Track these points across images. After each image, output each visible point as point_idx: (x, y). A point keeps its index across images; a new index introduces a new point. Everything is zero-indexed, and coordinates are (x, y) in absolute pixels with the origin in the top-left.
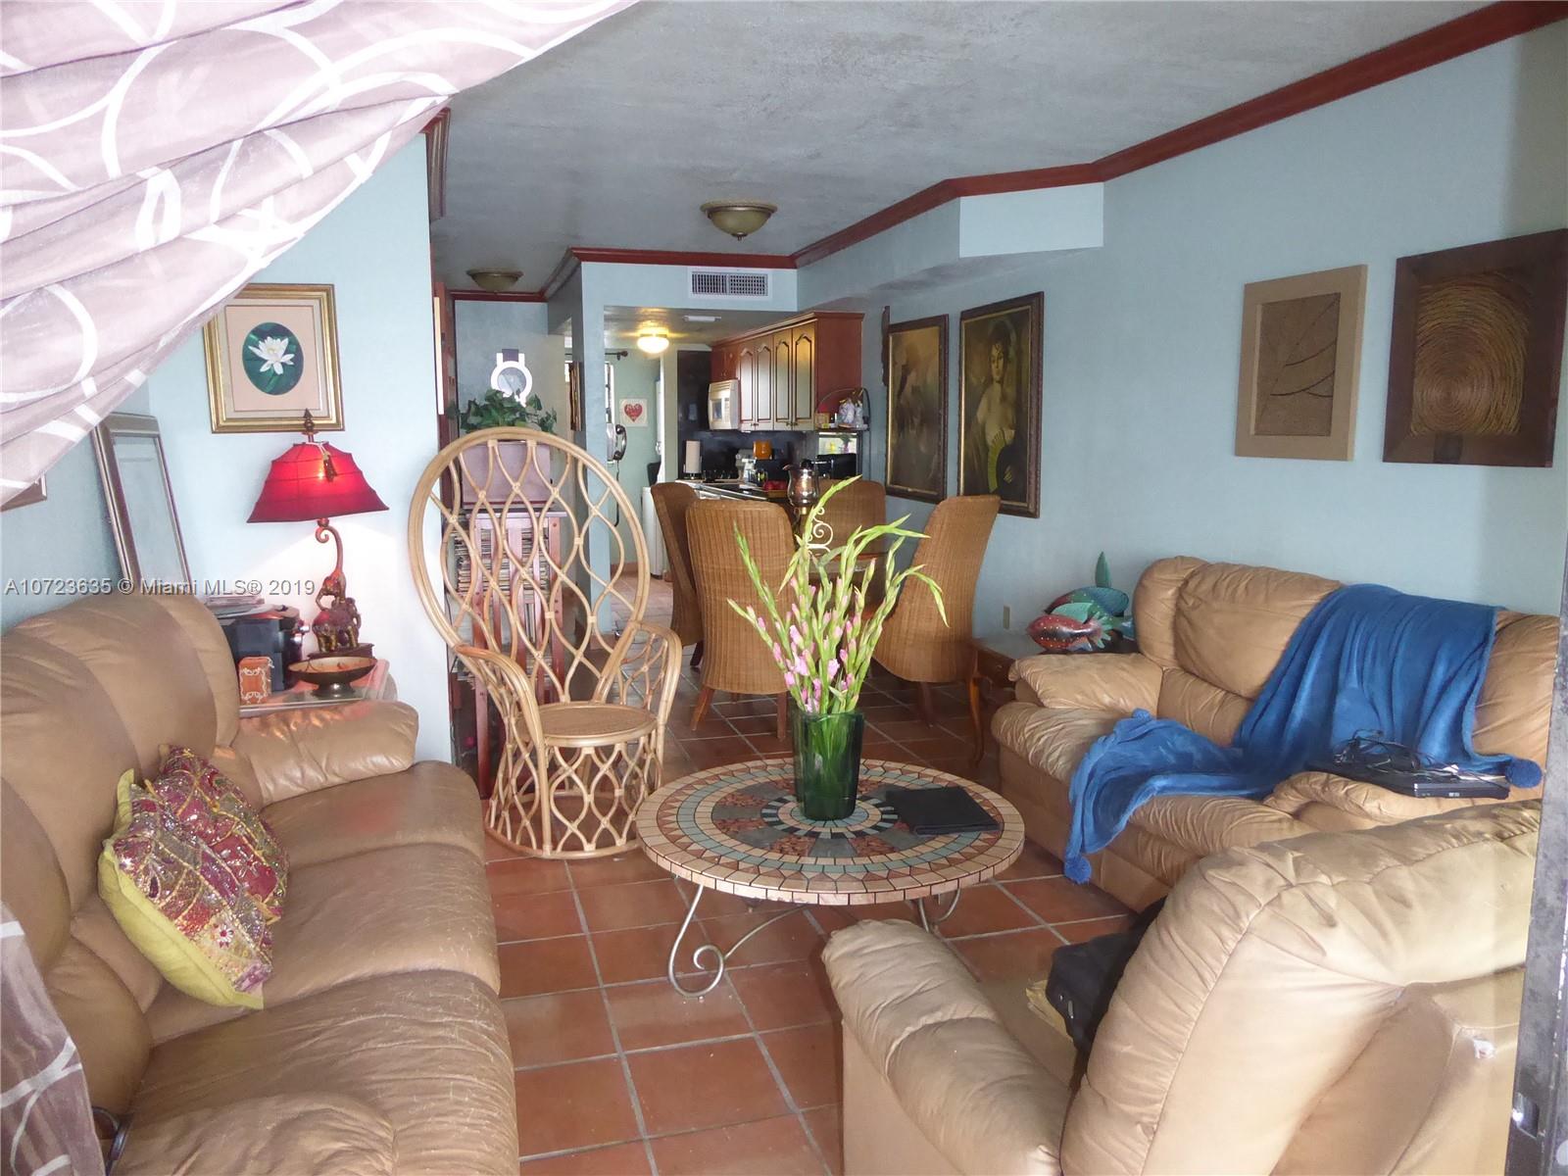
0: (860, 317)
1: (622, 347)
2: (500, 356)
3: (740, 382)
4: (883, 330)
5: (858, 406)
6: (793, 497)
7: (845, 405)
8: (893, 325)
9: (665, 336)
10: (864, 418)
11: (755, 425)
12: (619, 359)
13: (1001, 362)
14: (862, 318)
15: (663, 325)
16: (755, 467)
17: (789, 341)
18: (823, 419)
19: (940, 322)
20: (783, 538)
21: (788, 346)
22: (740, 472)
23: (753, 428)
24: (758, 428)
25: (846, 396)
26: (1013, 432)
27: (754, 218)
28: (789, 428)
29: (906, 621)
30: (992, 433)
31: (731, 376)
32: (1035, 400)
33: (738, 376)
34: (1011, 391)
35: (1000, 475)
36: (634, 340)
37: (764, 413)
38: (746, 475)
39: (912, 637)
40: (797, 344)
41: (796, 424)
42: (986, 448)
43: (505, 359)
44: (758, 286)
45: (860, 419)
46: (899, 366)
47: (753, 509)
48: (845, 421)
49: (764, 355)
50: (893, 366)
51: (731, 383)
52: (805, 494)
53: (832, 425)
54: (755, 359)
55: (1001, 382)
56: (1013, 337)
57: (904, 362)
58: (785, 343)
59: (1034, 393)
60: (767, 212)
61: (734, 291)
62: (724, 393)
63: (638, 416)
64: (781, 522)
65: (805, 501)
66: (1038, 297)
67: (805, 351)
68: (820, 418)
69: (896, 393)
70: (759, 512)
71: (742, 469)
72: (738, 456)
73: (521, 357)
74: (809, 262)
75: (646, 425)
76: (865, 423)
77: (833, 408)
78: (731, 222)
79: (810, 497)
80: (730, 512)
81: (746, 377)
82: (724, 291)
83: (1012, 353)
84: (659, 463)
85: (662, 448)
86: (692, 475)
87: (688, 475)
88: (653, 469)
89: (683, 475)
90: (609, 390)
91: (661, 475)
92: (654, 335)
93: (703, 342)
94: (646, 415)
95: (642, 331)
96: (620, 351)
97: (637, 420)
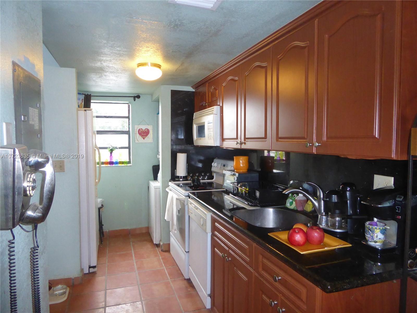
3: (221, 107)
9: (159, 66)
11: (240, 143)
12: (134, 100)
23: (237, 146)
24: (245, 146)
31: (213, 104)
51: (215, 108)
62: (207, 118)
63: (147, 136)
72: (214, 164)
75: (152, 142)
84: (159, 166)
85: (160, 157)
86: (181, 177)
87: (178, 177)
88: (156, 169)
89: (174, 178)
90: (129, 120)
91: (160, 175)
92: (149, 64)
93: (187, 84)
94: (152, 135)
95: (139, 60)
96: (136, 95)
97: (146, 138)
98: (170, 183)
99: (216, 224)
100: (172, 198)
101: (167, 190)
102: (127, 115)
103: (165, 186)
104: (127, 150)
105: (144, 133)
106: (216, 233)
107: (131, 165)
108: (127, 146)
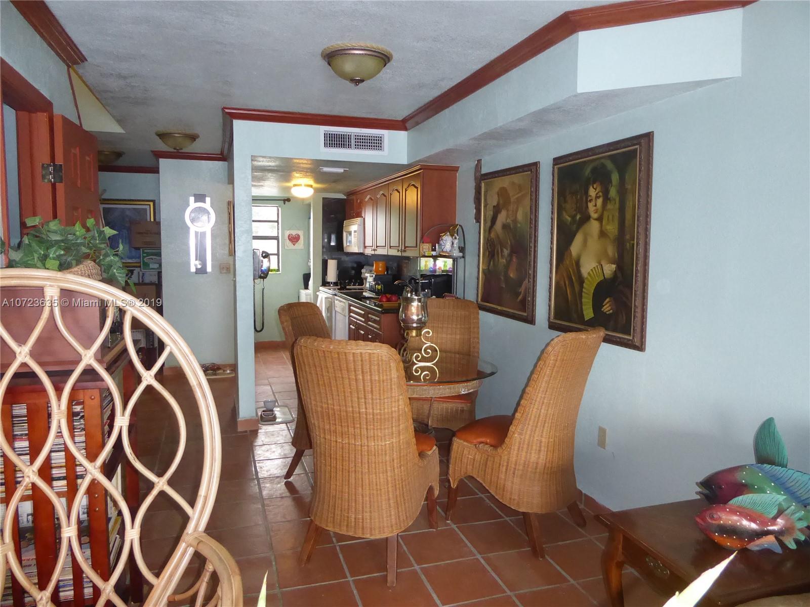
0: (456, 169)
1: (286, 195)
2: (192, 199)
3: (364, 219)
4: (476, 178)
5: (456, 238)
6: (403, 321)
7: (445, 238)
8: (484, 174)
9: (311, 186)
10: (459, 247)
11: (374, 250)
12: (284, 204)
13: (600, 202)
14: (457, 171)
15: (306, 176)
16: (374, 280)
17: (400, 189)
18: (426, 248)
19: (532, 168)
20: (395, 380)
21: (399, 192)
22: (364, 281)
23: (373, 253)
24: (377, 253)
25: (445, 231)
26: (614, 266)
27: (371, 63)
28: (399, 254)
29: (516, 452)
30: (588, 267)
31: (359, 215)
32: (642, 237)
33: (363, 215)
34: (612, 228)
35: (597, 306)
36: (289, 189)
37: (381, 242)
38: (368, 285)
39: (521, 467)
40: (406, 190)
41: (405, 251)
42: (581, 281)
43: (196, 201)
44: (376, 143)
45: (457, 249)
46: (490, 207)
47: (364, 351)
48: (444, 250)
49: (382, 201)
50: (485, 206)
51: (359, 220)
52: (415, 318)
53: (434, 253)
54: (375, 203)
55: (600, 219)
56: (615, 177)
57: (495, 204)
58: (397, 190)
59: (641, 231)
60: (384, 58)
61: (358, 147)
62: (353, 227)
63: (297, 242)
64: (393, 365)
65: (415, 325)
66: (648, 138)
67: (412, 197)
68: (424, 247)
69: (487, 228)
70: (370, 354)
71: (366, 279)
72: (363, 271)
73: (208, 200)
74: (417, 124)
75: (303, 248)
76: (460, 252)
77: (435, 241)
78: (349, 66)
79: (419, 321)
80: (338, 353)
81: (368, 216)
82: (349, 146)
83: (613, 192)
84: (310, 274)
85: (312, 264)
86: (332, 283)
87: (329, 283)
88: (306, 278)
89: (325, 283)
90: (278, 224)
91: (311, 283)
92: (303, 185)
93: (339, 192)
94: (302, 241)
95: (294, 182)
96: (286, 199)
97: (297, 245)
98: (321, 288)
99: (352, 308)
100: (322, 298)
101: (317, 293)
102: (276, 220)
103: (316, 290)
104: (276, 257)
105: (294, 239)
106: (352, 314)
107: (280, 272)
108: (276, 252)
